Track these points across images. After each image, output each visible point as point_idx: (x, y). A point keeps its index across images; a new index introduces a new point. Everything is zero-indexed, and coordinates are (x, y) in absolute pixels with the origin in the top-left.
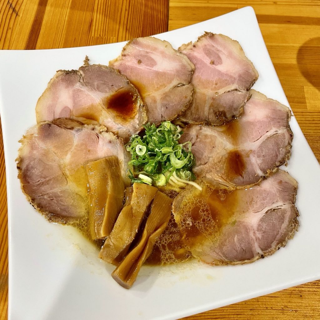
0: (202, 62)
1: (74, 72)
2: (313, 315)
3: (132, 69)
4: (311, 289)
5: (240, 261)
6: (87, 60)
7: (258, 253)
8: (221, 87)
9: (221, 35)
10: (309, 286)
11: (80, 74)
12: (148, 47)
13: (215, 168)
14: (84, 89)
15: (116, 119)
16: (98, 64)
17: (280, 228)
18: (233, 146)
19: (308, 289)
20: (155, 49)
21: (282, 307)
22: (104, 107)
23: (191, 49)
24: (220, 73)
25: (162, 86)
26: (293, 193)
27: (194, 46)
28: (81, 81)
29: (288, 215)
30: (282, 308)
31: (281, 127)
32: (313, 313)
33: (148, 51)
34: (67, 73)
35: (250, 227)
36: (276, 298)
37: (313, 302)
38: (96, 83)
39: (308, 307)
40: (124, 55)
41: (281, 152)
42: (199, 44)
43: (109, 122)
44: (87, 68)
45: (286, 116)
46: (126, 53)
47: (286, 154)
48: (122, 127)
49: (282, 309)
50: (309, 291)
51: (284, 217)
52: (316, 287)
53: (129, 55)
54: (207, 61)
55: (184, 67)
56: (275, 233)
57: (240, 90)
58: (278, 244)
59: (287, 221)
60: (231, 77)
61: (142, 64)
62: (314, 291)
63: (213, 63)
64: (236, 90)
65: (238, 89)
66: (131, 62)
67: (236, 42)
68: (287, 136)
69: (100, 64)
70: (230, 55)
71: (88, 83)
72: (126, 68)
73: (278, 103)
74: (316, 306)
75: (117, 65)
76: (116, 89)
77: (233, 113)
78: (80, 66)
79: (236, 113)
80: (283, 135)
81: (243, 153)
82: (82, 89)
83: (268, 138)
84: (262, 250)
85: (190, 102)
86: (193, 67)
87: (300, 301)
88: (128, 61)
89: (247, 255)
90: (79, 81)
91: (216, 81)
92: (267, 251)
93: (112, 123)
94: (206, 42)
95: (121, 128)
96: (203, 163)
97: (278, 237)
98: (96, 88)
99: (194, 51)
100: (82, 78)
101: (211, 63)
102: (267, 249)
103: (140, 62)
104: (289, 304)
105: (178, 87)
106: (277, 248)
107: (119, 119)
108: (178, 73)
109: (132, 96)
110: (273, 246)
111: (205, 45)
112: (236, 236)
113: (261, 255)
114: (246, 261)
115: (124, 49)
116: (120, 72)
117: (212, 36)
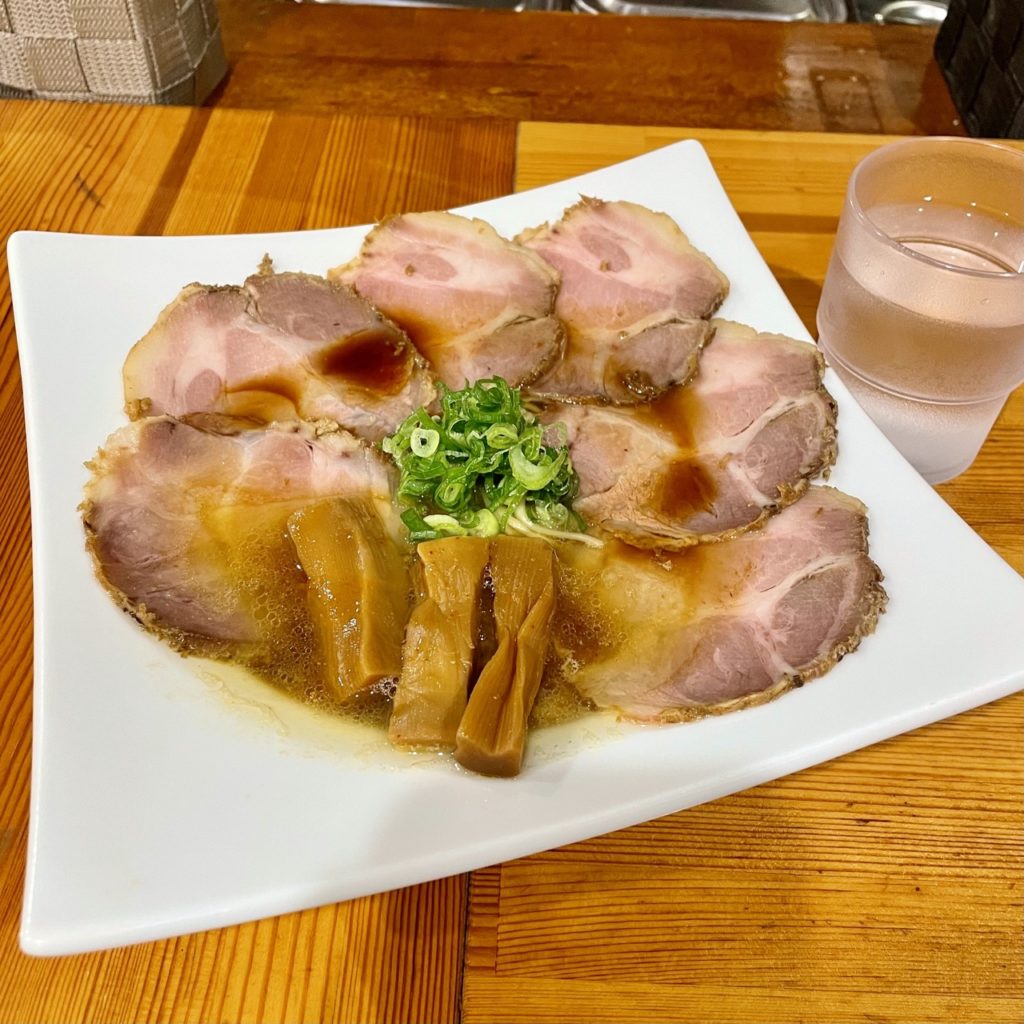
0: (579, 266)
1: (234, 290)
2: (959, 942)
3: (390, 287)
4: (947, 871)
5: (735, 698)
6: (267, 261)
7: (785, 674)
8: (631, 321)
9: (623, 204)
10: (939, 863)
11: (247, 294)
12: (433, 234)
13: (634, 498)
14: (260, 330)
15: (348, 396)
16: (297, 271)
17: (836, 611)
18: (680, 450)
19: (939, 870)
20: (450, 239)
21: (863, 918)
22: (313, 371)
23: (548, 239)
24: (625, 286)
25: (475, 323)
26: (857, 530)
27: (555, 232)
28: (252, 310)
29: (853, 576)
30: (861, 922)
31: (803, 392)
32: (960, 938)
33: (432, 244)
34: (213, 291)
35: (753, 626)
36: (842, 894)
37: (957, 907)
38: (290, 318)
39: (941, 921)
40: (367, 255)
41: (810, 446)
42: (568, 226)
43: (327, 403)
44: (267, 280)
45: (810, 364)
46: (372, 249)
47: (824, 446)
48: (363, 412)
49: (860, 925)
50: (940, 876)
51: (841, 584)
52: (962, 863)
53: (380, 254)
54: (592, 263)
55: (530, 277)
56: (825, 622)
57: (682, 320)
58: (835, 644)
59: (852, 592)
60: (657, 295)
61: (415, 274)
62: (958, 876)
63: (607, 267)
64: (674, 321)
65: (678, 317)
66: (386, 272)
67: (662, 214)
68: (821, 408)
69: (304, 271)
70: (651, 245)
71: (270, 316)
72: (375, 286)
73: (787, 340)
74: (967, 918)
75: (348, 278)
76: (347, 332)
77: (670, 375)
78: (250, 274)
79: (679, 375)
80: (811, 407)
81: (708, 463)
82: (251, 331)
83: (772, 421)
84: (794, 665)
85: (553, 354)
86: (555, 275)
87: (916, 904)
88: (381, 269)
89: (755, 682)
90: (246, 311)
91: (618, 308)
92: (809, 665)
93: (337, 405)
94: (587, 220)
95: (362, 415)
96: (601, 489)
97: (835, 630)
98: (291, 327)
99: (555, 243)
100: (252, 303)
101: (601, 268)
102: (806, 662)
103: (411, 270)
104: (883, 911)
105: (520, 323)
106: (835, 656)
107: (357, 395)
108: (516, 294)
109: (393, 348)
110: (824, 651)
111: (584, 229)
112: (718, 650)
113: (792, 679)
114: (754, 696)
115: (369, 240)
116: (356, 292)
117: (600, 207)
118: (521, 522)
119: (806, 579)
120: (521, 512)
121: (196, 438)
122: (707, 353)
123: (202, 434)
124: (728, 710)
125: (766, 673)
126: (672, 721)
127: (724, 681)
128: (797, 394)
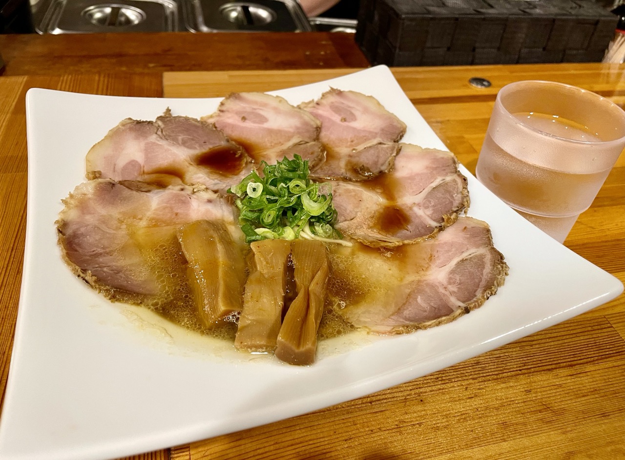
0: (330, 120)
1: (150, 123)
3: (233, 126)
5: (433, 320)
6: (168, 110)
7: (459, 306)
8: (358, 144)
9: (351, 92)
11: (157, 125)
12: (256, 103)
13: (367, 223)
14: (163, 143)
15: (210, 175)
16: (184, 116)
17: (482, 274)
18: (389, 202)
20: (265, 105)
22: (192, 163)
23: (314, 107)
24: (354, 129)
25: (278, 144)
26: (487, 236)
27: (318, 104)
28: (159, 133)
29: (488, 258)
31: (449, 174)
33: (255, 107)
34: (139, 122)
35: (438, 284)
38: (180, 138)
40: (221, 111)
41: (456, 198)
42: (324, 102)
43: (199, 178)
44: (168, 119)
45: (451, 161)
46: (224, 108)
47: (463, 198)
48: (219, 182)
51: (483, 262)
53: (228, 111)
54: (337, 118)
55: (306, 124)
56: (477, 281)
57: (384, 143)
58: (485, 291)
59: (489, 265)
60: (370, 132)
61: (247, 121)
63: (344, 120)
64: (380, 143)
65: (382, 142)
66: (231, 119)
67: (371, 97)
68: (459, 181)
69: (188, 116)
70: (366, 110)
71: (169, 136)
72: (226, 125)
73: (439, 151)
75: (211, 121)
76: (211, 146)
77: (380, 168)
78: (159, 116)
79: (384, 168)
80: (454, 181)
81: (403, 207)
82: (158, 143)
83: (434, 188)
84: (464, 302)
85: (319, 157)
86: (319, 123)
88: (229, 118)
89: (443, 311)
90: (156, 133)
91: (351, 139)
92: (472, 301)
93: (204, 179)
94: (333, 99)
95: (218, 183)
96: (349, 219)
97: (483, 283)
98: (180, 142)
99: (317, 109)
100: (160, 129)
101: (341, 120)
102: (471, 300)
103: (244, 119)
105: (301, 144)
106: (486, 297)
107: (215, 175)
108: (298, 131)
109: (235, 154)
110: (479, 294)
111: (332, 103)
112: (419, 297)
113: (463, 309)
114: (444, 318)
115: (222, 104)
116: (216, 127)
117: (340, 93)
118: (307, 234)
119: (463, 261)
120: (307, 229)
121: (127, 192)
122: (397, 158)
123: (130, 190)
124: (430, 326)
125: (449, 307)
126: (399, 333)
127: (425, 311)
128: (446, 175)
